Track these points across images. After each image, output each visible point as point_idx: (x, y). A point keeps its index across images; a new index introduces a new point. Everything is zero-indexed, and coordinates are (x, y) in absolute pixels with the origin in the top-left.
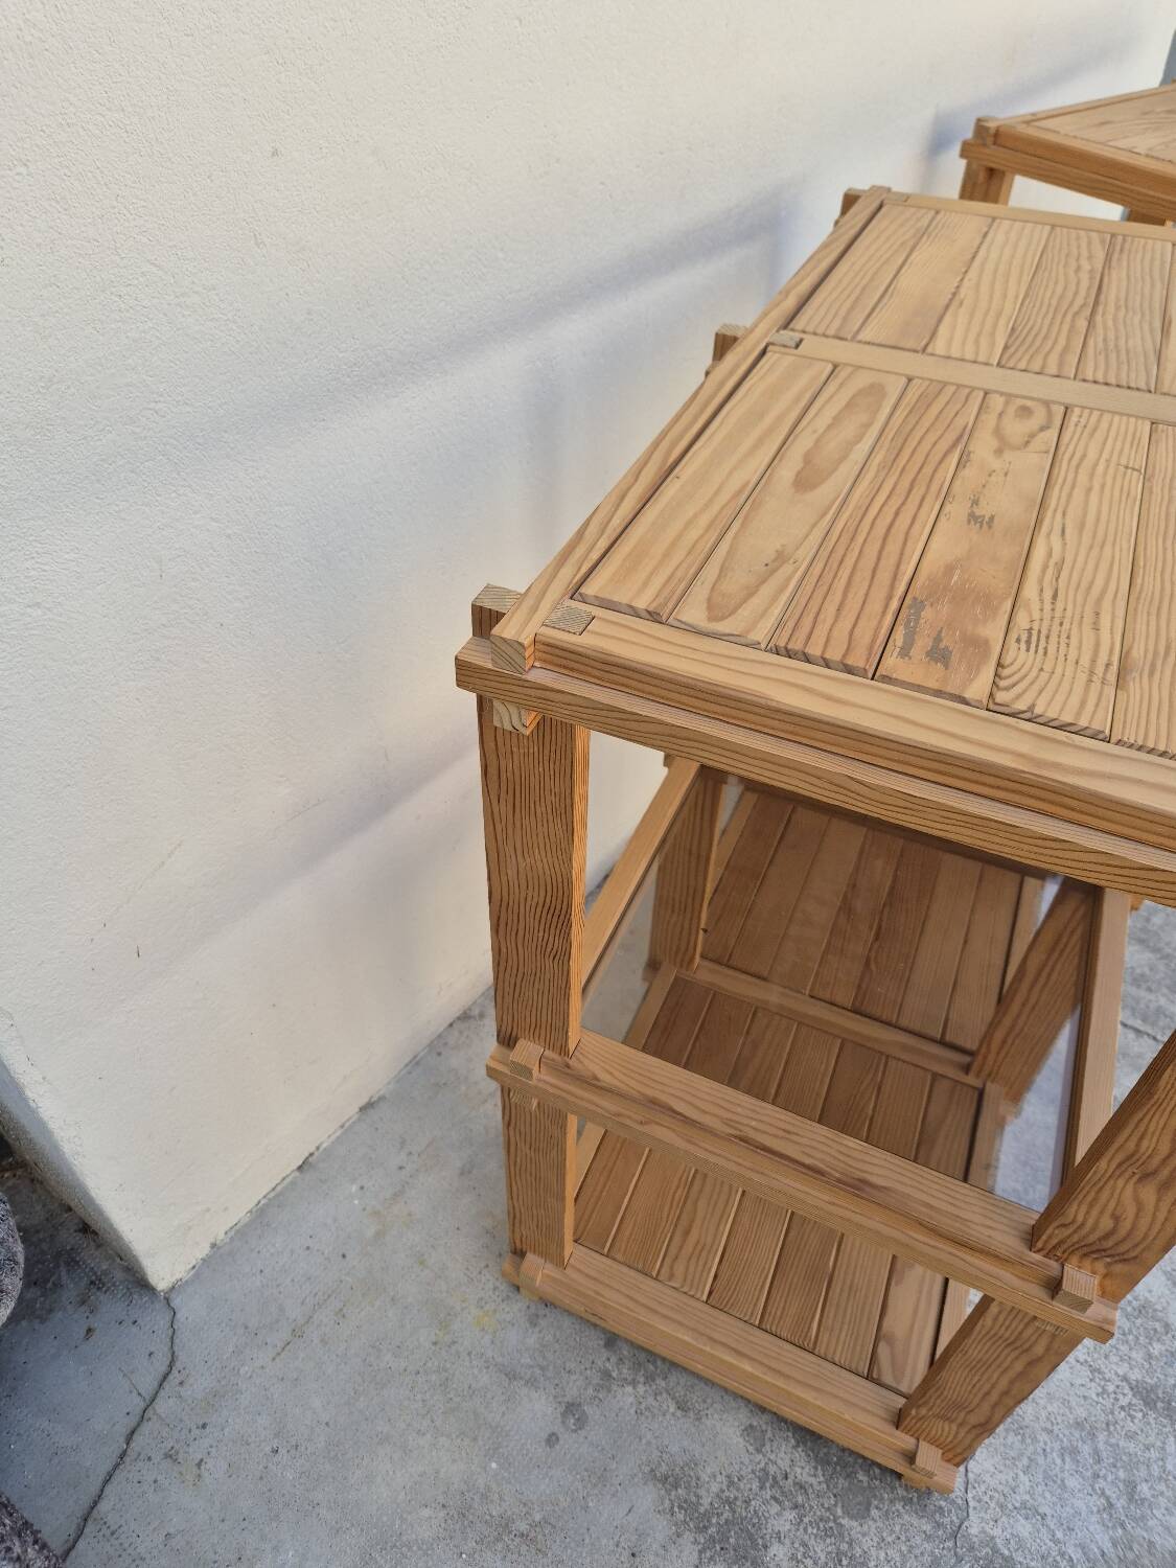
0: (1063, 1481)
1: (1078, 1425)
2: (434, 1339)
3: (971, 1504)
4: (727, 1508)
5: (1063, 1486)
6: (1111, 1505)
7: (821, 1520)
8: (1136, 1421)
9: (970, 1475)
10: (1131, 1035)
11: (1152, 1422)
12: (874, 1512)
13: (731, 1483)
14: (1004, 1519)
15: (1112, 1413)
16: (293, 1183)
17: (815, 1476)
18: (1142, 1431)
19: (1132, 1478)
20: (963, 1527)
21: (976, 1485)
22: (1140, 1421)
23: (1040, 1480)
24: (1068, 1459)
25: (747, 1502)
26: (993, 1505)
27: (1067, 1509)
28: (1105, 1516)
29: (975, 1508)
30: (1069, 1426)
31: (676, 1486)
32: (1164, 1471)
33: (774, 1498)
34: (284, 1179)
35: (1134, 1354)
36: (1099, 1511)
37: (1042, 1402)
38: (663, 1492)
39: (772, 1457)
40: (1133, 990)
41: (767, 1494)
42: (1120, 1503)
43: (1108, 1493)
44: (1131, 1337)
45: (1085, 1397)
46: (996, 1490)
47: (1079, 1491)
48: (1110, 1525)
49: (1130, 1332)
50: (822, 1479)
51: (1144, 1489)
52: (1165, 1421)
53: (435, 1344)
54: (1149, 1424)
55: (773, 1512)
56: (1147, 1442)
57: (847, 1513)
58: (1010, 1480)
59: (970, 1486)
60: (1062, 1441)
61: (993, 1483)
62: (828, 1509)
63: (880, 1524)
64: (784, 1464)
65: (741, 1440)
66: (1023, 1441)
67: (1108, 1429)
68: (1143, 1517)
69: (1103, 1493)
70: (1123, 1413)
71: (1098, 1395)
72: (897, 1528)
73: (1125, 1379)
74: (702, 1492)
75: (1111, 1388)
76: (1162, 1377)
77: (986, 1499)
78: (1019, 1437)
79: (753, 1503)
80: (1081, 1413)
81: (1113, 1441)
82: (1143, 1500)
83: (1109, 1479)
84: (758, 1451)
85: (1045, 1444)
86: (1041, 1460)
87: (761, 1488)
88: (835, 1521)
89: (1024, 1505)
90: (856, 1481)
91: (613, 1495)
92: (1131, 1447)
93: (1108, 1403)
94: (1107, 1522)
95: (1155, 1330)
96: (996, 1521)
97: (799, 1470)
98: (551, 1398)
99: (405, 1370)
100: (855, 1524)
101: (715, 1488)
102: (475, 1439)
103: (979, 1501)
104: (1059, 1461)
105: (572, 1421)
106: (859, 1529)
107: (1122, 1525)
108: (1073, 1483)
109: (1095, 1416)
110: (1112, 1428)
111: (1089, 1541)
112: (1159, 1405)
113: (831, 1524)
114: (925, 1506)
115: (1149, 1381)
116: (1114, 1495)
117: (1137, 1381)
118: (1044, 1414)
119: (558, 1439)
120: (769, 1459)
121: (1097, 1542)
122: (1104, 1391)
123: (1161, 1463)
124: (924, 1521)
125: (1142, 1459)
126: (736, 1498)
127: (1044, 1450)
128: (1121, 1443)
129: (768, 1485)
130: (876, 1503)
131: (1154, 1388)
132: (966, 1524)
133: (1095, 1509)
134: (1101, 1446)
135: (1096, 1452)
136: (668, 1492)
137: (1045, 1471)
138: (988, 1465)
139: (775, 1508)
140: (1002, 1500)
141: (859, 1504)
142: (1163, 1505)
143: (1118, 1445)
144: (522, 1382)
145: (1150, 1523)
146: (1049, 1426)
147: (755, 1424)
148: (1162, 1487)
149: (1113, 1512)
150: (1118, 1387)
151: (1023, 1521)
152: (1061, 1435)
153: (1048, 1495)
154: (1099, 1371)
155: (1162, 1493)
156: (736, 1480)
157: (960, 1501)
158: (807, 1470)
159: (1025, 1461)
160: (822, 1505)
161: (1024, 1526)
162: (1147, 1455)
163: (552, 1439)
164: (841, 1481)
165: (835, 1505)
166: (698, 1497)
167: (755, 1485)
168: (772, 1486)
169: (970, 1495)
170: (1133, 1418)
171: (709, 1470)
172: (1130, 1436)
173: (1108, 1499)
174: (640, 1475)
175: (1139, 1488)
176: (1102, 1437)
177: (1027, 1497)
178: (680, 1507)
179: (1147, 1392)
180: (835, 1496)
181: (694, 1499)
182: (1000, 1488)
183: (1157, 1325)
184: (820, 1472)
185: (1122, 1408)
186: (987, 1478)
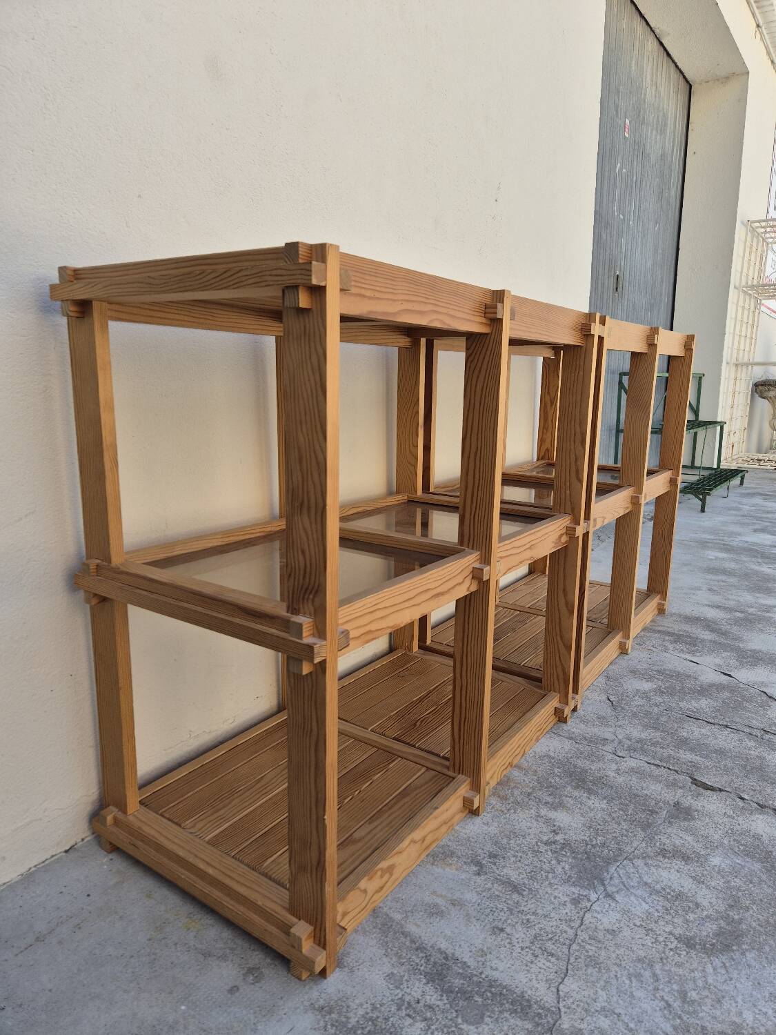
0: (632, 993)
1: (640, 960)
2: (148, 937)
3: (563, 1010)
4: (370, 1023)
5: (632, 996)
6: (669, 1006)
7: (445, 1027)
8: (682, 956)
9: (561, 993)
10: (653, 767)
11: (694, 956)
12: (487, 1020)
13: (374, 1008)
14: (588, 1018)
15: (664, 952)
16: (60, 859)
17: (440, 1000)
18: (687, 961)
19: (683, 989)
20: (557, 1024)
21: (566, 999)
22: (685, 956)
23: (614, 993)
24: (633, 979)
25: (387, 1019)
26: (579, 1010)
27: (637, 1009)
28: (666, 1012)
29: (565, 1013)
30: (633, 961)
31: (330, 1013)
32: (707, 984)
33: (409, 1015)
34: (53, 856)
35: (676, 920)
36: (660, 1010)
37: (612, 949)
38: (319, 1017)
39: (408, 991)
40: (653, 748)
41: (403, 1013)
42: (676, 1004)
43: (666, 998)
44: (672, 911)
45: (643, 945)
46: (581, 1001)
47: (644, 998)
48: (671, 1017)
49: (671, 908)
50: (446, 1001)
51: (693, 995)
52: (703, 956)
53: (150, 940)
54: (692, 957)
55: (407, 1023)
56: (691, 968)
57: (466, 1021)
58: (592, 995)
59: (561, 1000)
60: (628, 970)
61: (578, 997)
62: (451, 1020)
63: (492, 1026)
64: (417, 995)
65: (384, 982)
66: (600, 971)
67: (662, 962)
68: (695, 1012)
69: (663, 999)
70: (672, 953)
71: (652, 943)
72: (506, 1028)
73: (671, 933)
74: (351, 1015)
75: (661, 939)
76: (698, 932)
77: (574, 1006)
78: (596, 969)
79: (391, 1019)
80: (642, 954)
81: (666, 968)
82: (693, 1002)
83: (666, 990)
84: (397, 988)
85: (616, 972)
86: (614, 982)
87: (398, 1010)
88: (456, 1027)
89: (603, 1009)
90: (473, 1001)
91: (278, 1021)
92: (681, 971)
93: (661, 948)
94: (667, 1016)
95: (689, 907)
96: (582, 1020)
97: (428, 998)
98: (236, 966)
99: (122, 956)
100: (472, 1027)
101: (361, 1012)
102: (171, 993)
103: (569, 1008)
104: (627, 982)
105: (251, 978)
106: (475, 1030)
107: (680, 1017)
108: (638, 994)
109: (652, 955)
110: (665, 961)
111: (655, 1028)
112: (697, 947)
113: (453, 1029)
114: (527, 1013)
115: (688, 934)
116: (671, 1000)
117: (680, 934)
118: (614, 956)
119: (238, 989)
120: (405, 992)
121: (662, 1029)
122: (657, 941)
123: (703, 979)
124: (526, 1022)
125: (689, 978)
126: (378, 1017)
127: (616, 976)
128: (672, 969)
129: (403, 1008)
130: (489, 1014)
131: (692, 938)
132: (559, 1022)
133: (658, 1009)
134: (658, 972)
135: (655, 975)
136: (324, 1017)
137: (617, 988)
138: (574, 986)
139: (409, 1021)
140: (586, 1006)
141: (476, 1015)
142: (709, 1004)
143: (671, 971)
144: (215, 958)
145: (701, 1015)
146: (618, 961)
147: (395, 972)
148: (706, 993)
149: (671, 1009)
150: (666, 938)
151: (603, 1019)
152: (628, 967)
153: (621, 1002)
154: (652, 930)
155: (707, 997)
156: (378, 1006)
157: (554, 1009)
158: (434, 997)
159: (602, 983)
160: (446, 1017)
161: (604, 1022)
162: (692, 974)
163: (233, 990)
164: (461, 1003)
165: (457, 1017)
166: (348, 1018)
167: (394, 1008)
168: (407, 1008)
169: (561, 1005)
170: (679, 955)
171: (357, 1002)
172: (678, 965)
173: (667, 1002)
174: (302, 1008)
175: (689, 994)
176: (658, 967)
177: (606, 1004)
178: (332, 1025)
179: (688, 940)
180: (456, 1011)
181: (344, 1020)
182: (585, 999)
183: (690, 904)
184: (445, 998)
185: (671, 949)
186: (574, 994)
